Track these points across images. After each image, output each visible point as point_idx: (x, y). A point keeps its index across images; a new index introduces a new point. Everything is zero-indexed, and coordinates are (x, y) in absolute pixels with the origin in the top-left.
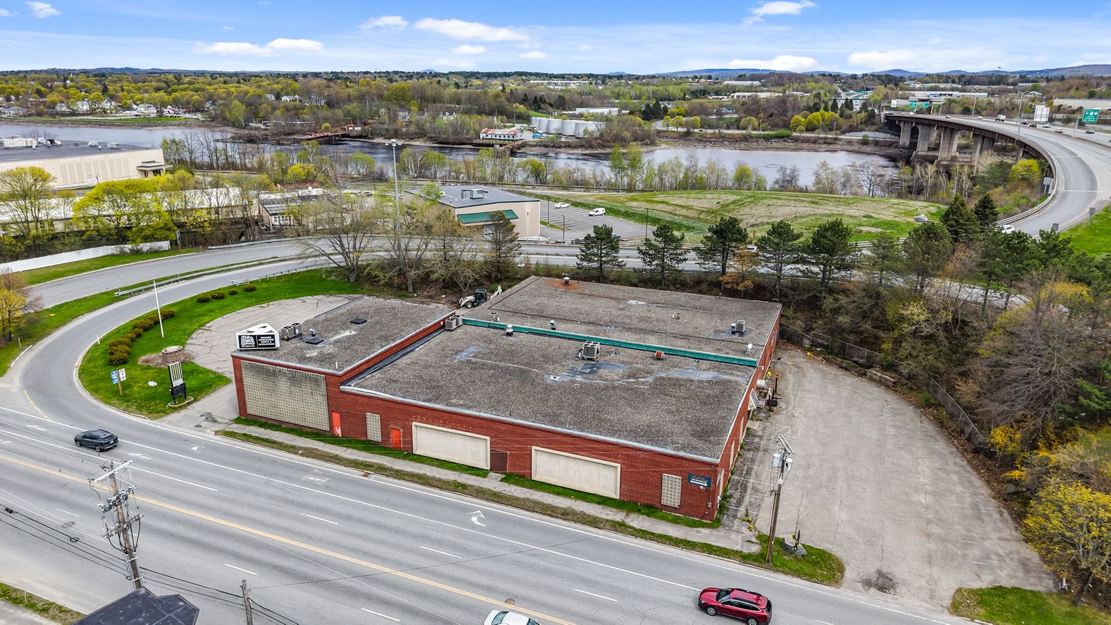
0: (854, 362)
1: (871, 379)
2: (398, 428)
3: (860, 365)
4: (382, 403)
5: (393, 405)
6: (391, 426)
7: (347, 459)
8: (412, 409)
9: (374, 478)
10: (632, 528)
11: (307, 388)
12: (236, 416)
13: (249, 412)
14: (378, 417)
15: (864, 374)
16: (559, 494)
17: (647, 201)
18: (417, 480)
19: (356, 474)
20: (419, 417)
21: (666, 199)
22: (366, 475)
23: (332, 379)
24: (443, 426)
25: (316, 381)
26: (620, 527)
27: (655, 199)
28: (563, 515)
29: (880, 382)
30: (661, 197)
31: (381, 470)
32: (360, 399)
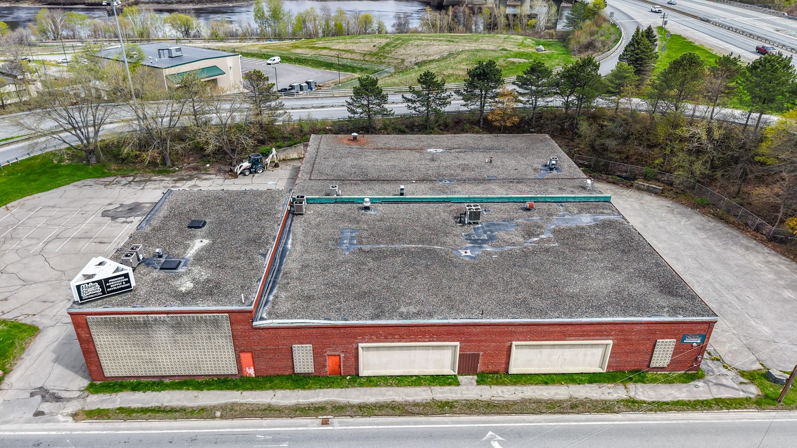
0: (619, 176)
1: (639, 189)
2: (337, 353)
3: (625, 178)
4: (315, 331)
5: (329, 331)
6: (328, 353)
7: (287, 408)
8: (358, 330)
9: (338, 424)
10: (644, 402)
11: (201, 333)
12: (86, 383)
13: (107, 374)
14: (309, 347)
15: (632, 186)
16: (546, 383)
17: (311, 48)
18: (391, 412)
19: (311, 425)
20: (367, 337)
21: (327, 45)
22: (325, 423)
23: (239, 317)
24: (400, 341)
25: (216, 323)
26: (632, 405)
27: (316, 45)
28: (572, 408)
29: (649, 191)
30: (320, 44)
31: (340, 409)
32: (283, 332)
